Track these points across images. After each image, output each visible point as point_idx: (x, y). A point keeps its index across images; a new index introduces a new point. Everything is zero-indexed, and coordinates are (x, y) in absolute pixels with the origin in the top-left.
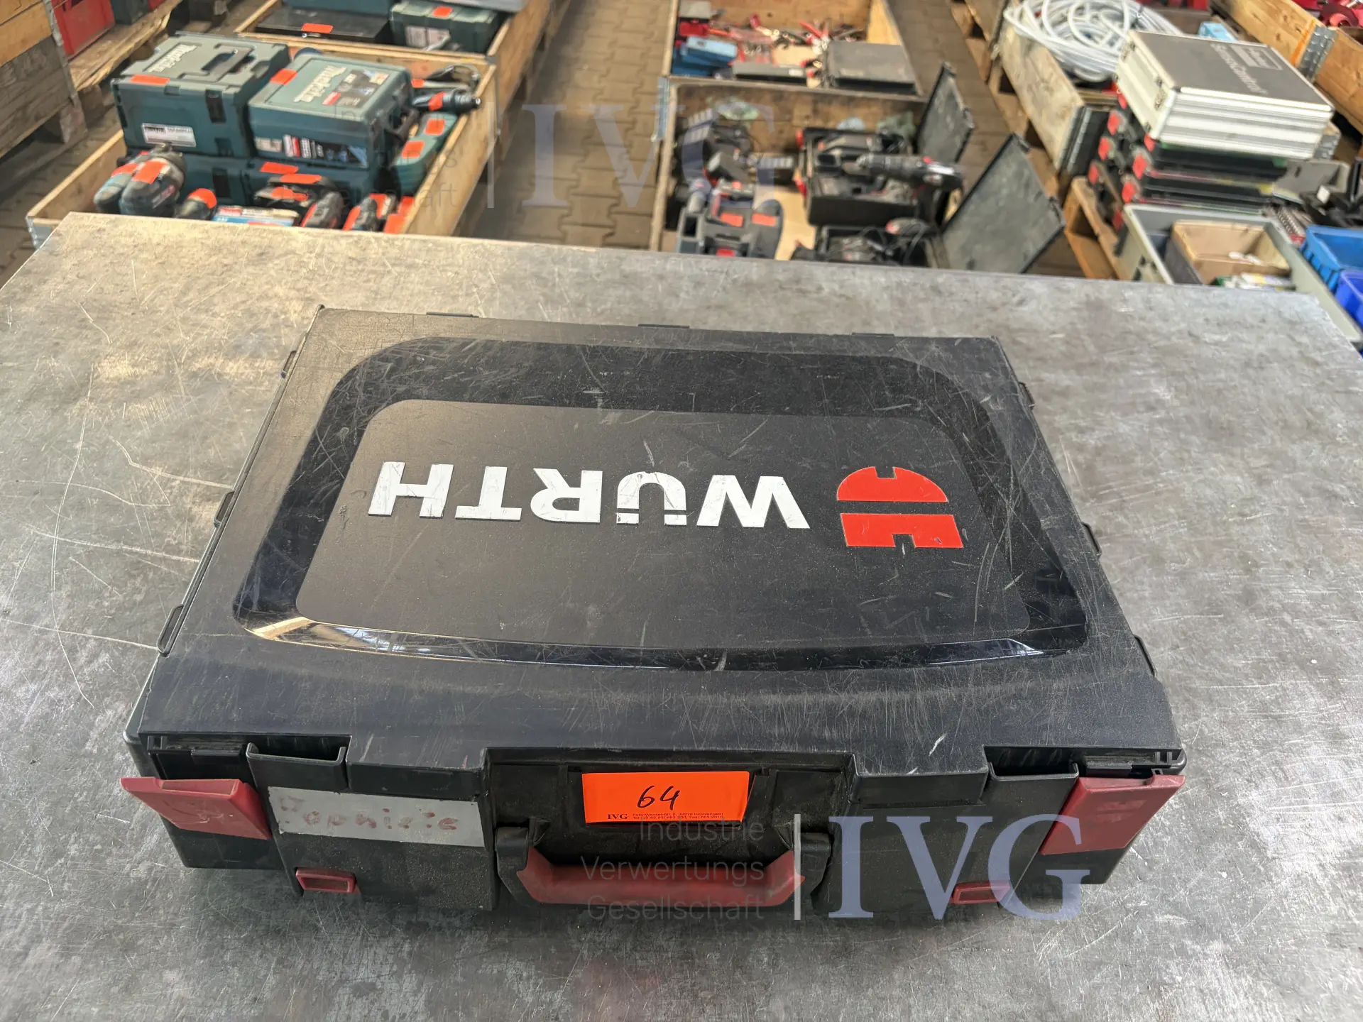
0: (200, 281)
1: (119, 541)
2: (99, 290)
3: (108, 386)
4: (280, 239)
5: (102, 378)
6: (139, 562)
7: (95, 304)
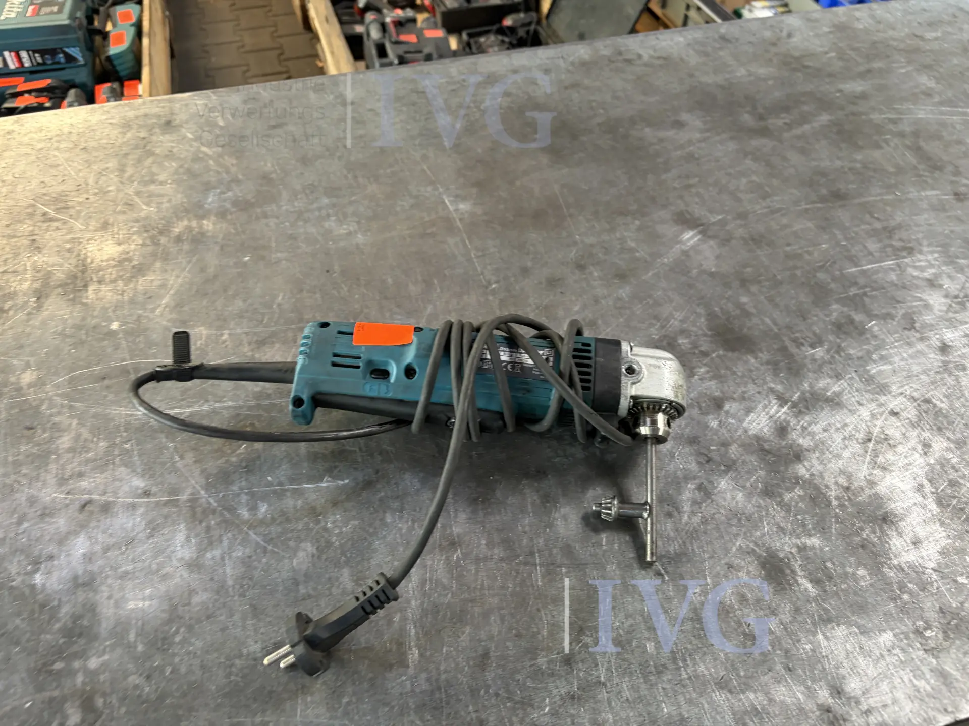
0: (130, 157)
1: (207, 401)
2: (43, 185)
3: (108, 266)
4: (177, 106)
5: (97, 261)
6: (238, 415)
7: (47, 198)
